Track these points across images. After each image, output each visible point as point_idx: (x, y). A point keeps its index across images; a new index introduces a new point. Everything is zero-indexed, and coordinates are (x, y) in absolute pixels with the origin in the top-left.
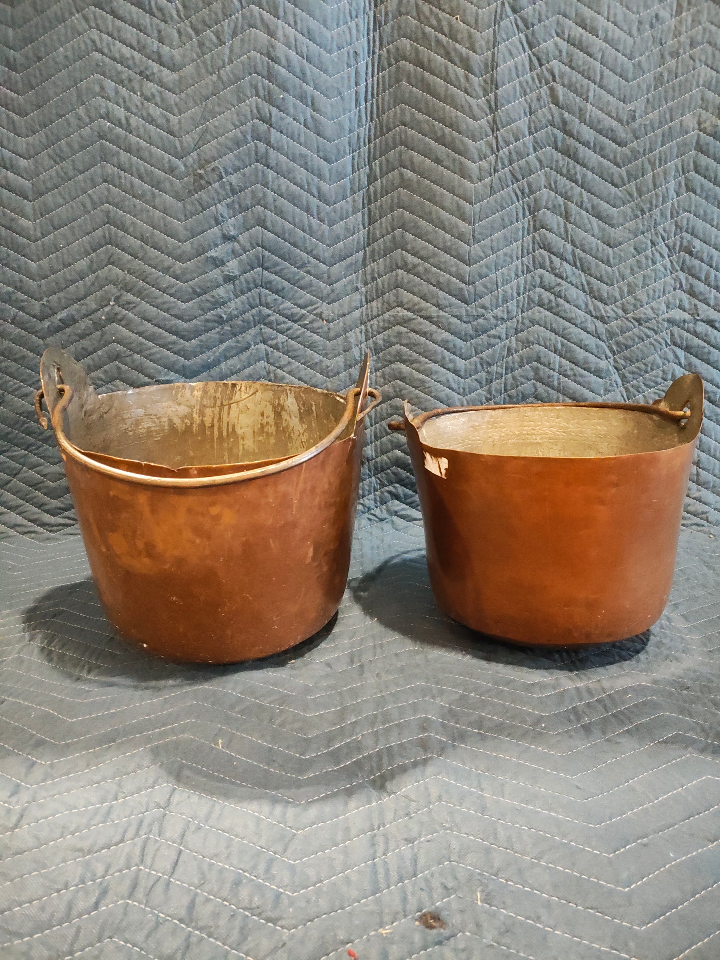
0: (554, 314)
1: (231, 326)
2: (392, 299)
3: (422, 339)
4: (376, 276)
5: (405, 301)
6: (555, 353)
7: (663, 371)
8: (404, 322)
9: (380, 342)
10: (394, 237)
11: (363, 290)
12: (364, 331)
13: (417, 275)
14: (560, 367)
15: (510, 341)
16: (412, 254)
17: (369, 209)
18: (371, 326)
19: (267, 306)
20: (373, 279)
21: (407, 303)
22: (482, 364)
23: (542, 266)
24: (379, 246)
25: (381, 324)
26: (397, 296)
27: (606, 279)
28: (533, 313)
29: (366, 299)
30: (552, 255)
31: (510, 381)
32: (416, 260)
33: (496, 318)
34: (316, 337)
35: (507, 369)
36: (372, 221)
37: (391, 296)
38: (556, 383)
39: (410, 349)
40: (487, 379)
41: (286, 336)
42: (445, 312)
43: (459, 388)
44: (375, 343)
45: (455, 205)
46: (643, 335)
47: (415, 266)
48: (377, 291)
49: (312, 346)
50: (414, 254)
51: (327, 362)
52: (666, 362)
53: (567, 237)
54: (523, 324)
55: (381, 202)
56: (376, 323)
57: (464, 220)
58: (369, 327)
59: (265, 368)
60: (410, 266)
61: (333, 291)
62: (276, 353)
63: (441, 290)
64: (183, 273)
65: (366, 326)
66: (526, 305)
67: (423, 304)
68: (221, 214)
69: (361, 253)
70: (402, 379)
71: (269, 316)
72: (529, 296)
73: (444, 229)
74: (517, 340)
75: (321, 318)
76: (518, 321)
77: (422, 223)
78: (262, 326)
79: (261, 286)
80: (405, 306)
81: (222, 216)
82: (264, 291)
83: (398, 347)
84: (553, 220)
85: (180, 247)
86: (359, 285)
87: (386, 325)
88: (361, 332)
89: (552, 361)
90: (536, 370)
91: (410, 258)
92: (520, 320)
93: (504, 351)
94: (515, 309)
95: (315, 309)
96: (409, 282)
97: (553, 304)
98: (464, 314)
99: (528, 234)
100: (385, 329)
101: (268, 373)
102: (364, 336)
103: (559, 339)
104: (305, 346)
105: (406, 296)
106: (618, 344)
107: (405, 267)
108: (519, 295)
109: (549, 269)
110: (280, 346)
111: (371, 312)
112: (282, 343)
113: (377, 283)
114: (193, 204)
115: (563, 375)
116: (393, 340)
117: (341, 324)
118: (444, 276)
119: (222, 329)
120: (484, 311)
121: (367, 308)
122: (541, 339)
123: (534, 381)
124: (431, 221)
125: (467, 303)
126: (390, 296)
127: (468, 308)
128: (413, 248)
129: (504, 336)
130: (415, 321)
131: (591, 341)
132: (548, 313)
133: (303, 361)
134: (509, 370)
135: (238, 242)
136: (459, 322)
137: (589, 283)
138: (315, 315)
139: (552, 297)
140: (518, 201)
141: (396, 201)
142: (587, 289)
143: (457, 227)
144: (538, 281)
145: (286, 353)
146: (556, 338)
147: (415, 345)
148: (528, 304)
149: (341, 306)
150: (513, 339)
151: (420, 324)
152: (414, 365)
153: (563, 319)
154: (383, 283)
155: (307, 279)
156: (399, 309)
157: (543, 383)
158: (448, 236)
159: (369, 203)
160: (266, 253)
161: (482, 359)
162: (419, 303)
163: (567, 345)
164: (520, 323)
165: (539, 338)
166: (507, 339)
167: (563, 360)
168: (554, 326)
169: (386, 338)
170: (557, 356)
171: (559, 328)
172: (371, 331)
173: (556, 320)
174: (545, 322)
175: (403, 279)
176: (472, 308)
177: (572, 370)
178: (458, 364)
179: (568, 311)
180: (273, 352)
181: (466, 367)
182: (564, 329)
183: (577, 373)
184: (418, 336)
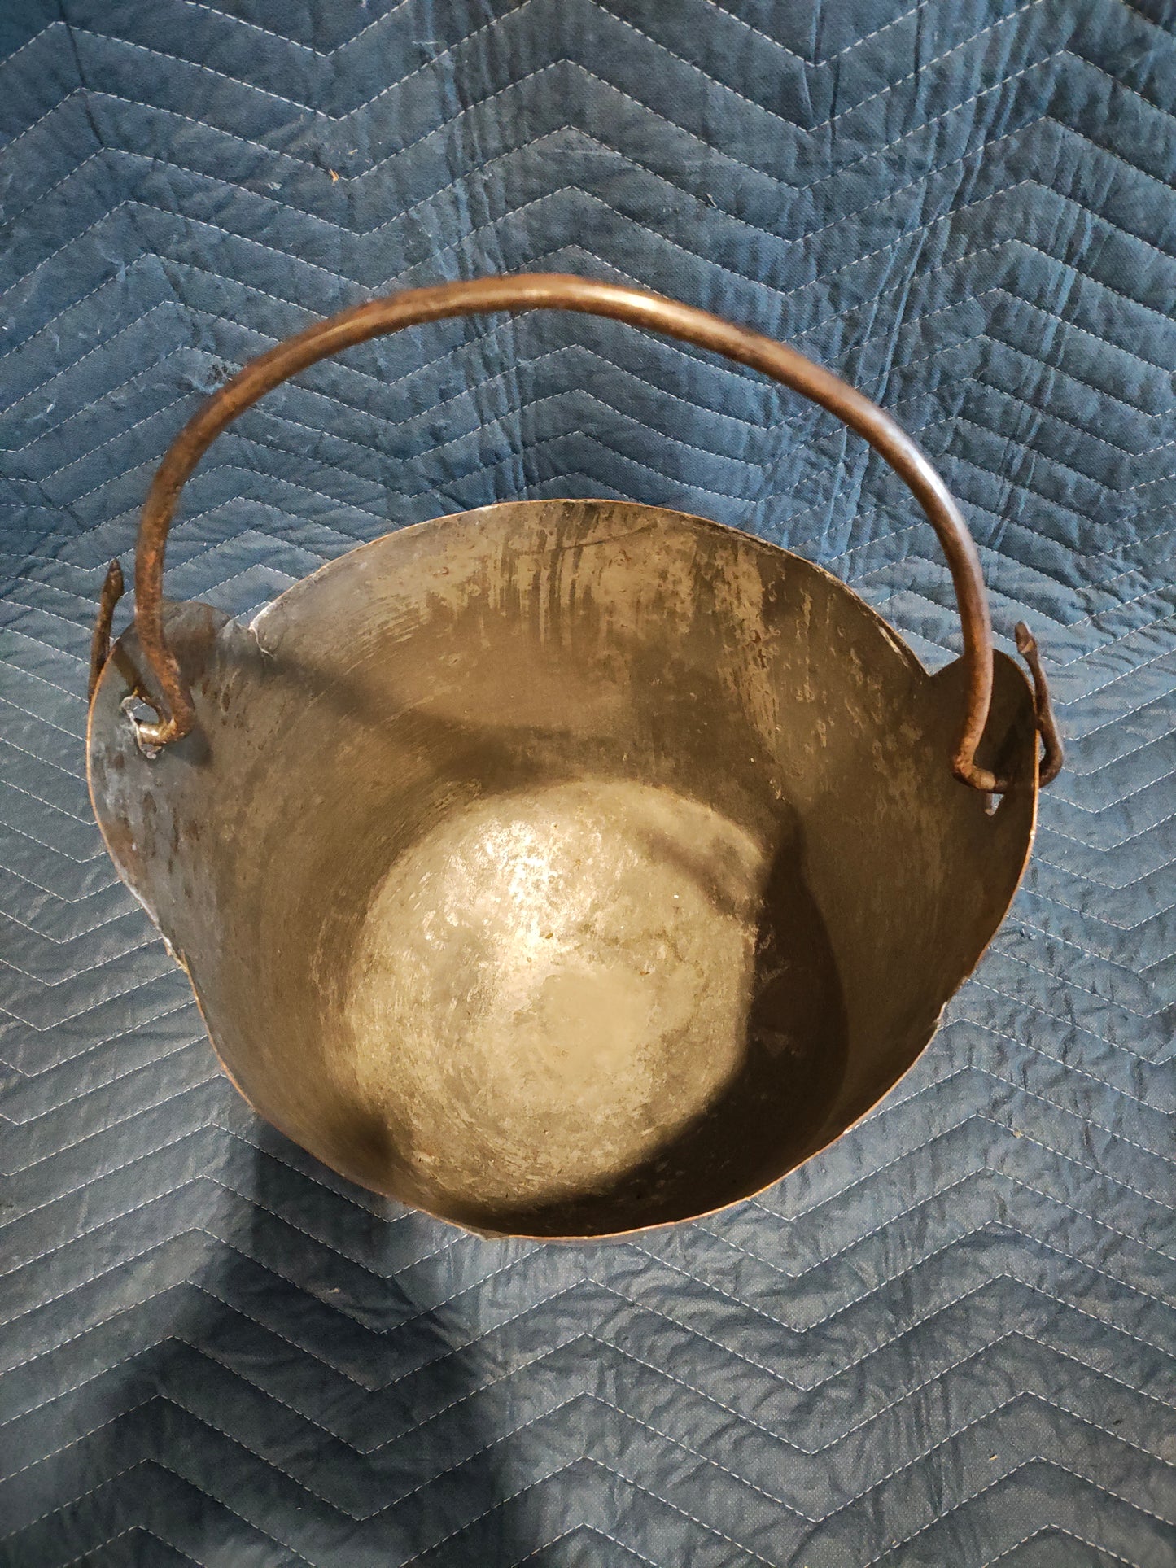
0: (1097, 142)
2: (549, 95)
3: (653, 237)
5: (592, 106)
6: (1067, 261)
8: (593, 178)
9: (520, 237)
11: (446, 57)
12: (464, 197)
14: (1073, 299)
15: (934, 231)
18: (486, 185)
19: (128, 144)
20: (476, 18)
22: (834, 302)
25: (518, 180)
26: (562, 85)
28: (1026, 143)
29: (460, 90)
31: (914, 340)
33: (897, 164)
34: (316, 223)
35: (909, 309)
37: (544, 86)
38: (1047, 345)
39: (614, 264)
41: (221, 225)
42: (730, 154)
44: (503, 239)
48: (494, 64)
49: (309, 248)
54: (984, 176)
56: (499, 171)
58: (479, 186)
59: (180, 318)
61: (340, 70)
62: (202, 275)
63: (716, 77)
65: (469, 184)
66: (1006, 115)
70: (593, 344)
71: (143, 171)
72: (1024, 83)
74: (957, 226)
75: (320, 164)
76: (969, 171)
78: (132, 205)
80: (593, 128)
82: (101, 99)
86: (429, 41)
87: (534, 183)
88: (455, 201)
89: (1052, 287)
90: (998, 314)
92: (978, 165)
93: (910, 259)
94: (967, 130)
95: (293, 137)
96: (604, 38)
97: (1103, 110)
98: (792, 155)
100: (532, 196)
101: (196, 330)
102: (465, 214)
103: (1092, 219)
104: (286, 250)
105: (595, 91)
108: (988, 79)
110: (208, 257)
111: (482, 138)
112: (213, 248)
113: (491, 30)
115: (1077, 322)
116: (558, 232)
117: (388, 180)
118: (729, 27)
120: (859, 147)
121: (465, 123)
122: (1033, 225)
123: (987, 339)
125: (803, 120)
126: (539, 85)
127: (808, 139)
129: (915, 215)
130: (628, 180)
132: (1079, 140)
133: (292, 291)
134: (917, 312)
136: (772, 183)
138: (295, 155)
139: (1105, 87)
144: (1068, 25)
145: (235, 273)
146: (1081, 219)
147: (627, 254)
148: (1018, 112)
149: (379, 119)
150: (942, 220)
151: (643, 188)
153: (1123, 157)
154: (511, 30)
155: (239, 39)
156: (573, 134)
157: (1009, 344)
161: (836, 286)
162: (637, 122)
163: (1111, 237)
164: (975, 175)
165: (1027, 221)
166: (923, 223)
167: (1087, 281)
168: (1087, 181)
169: (535, 224)
170: (1072, 271)
171: (1099, 186)
172: (486, 199)
173: (1098, 162)
174: (1060, 171)
175: (580, 29)
176: (820, 137)
177: (1105, 306)
178: (762, 307)
179: (1146, 132)
180: (189, 275)
181: (785, 311)
182: (1116, 191)
183: (1118, 314)
184: (638, 226)
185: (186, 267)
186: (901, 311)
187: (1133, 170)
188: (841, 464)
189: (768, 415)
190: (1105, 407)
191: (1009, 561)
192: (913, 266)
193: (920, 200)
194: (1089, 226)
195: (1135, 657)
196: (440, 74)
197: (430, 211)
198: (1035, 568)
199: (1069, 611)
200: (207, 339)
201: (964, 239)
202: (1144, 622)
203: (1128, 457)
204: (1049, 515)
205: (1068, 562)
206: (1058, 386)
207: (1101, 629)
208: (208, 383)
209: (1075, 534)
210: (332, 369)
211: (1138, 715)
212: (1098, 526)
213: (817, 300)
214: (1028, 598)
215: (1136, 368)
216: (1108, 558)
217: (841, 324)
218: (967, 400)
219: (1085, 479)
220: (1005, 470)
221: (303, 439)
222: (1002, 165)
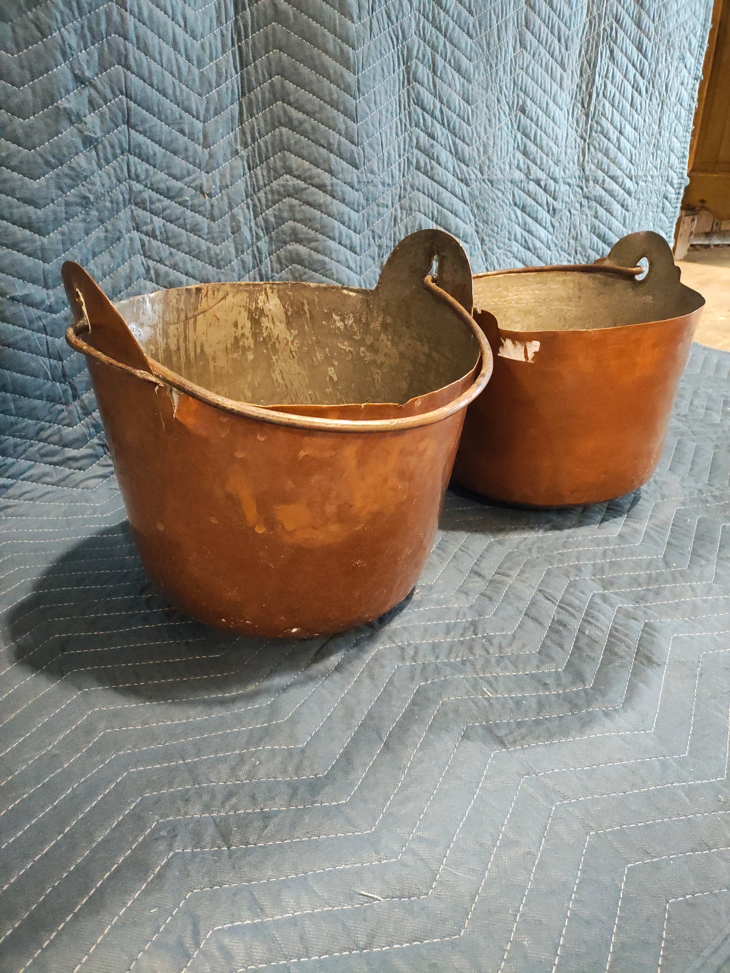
0: (430, 178)
1: (98, 210)
2: (279, 164)
3: (318, 213)
4: (257, 135)
5: (294, 166)
6: (433, 220)
7: (509, 232)
8: (295, 193)
9: (272, 219)
10: (272, 85)
11: (244, 153)
12: (251, 205)
13: (304, 133)
15: (396, 210)
16: (296, 108)
17: (240, 47)
18: (259, 200)
19: (137, 179)
20: (254, 140)
21: (297, 170)
22: (374, 238)
23: (417, 125)
24: (256, 95)
25: (270, 197)
26: (284, 159)
27: (467, 140)
28: (413, 179)
29: (249, 164)
30: (425, 113)
32: (301, 116)
33: (383, 183)
34: (199, 218)
36: (244, 64)
37: (278, 161)
39: (306, 225)
40: (379, 254)
41: (163, 218)
42: (338, 179)
44: (266, 221)
45: (338, 50)
46: (495, 197)
47: (301, 123)
48: (260, 155)
49: (195, 229)
50: (299, 108)
51: (215, 249)
52: (510, 222)
53: (436, 92)
54: (405, 189)
55: (253, 38)
56: (263, 195)
57: (348, 68)
58: (256, 201)
59: (143, 264)
60: (296, 123)
61: (210, 156)
62: (154, 243)
63: (331, 152)
64: (27, 135)
65: (252, 200)
66: (406, 169)
67: (316, 171)
68: (69, 44)
69: (236, 106)
70: (301, 262)
71: (140, 192)
72: (408, 158)
73: (329, 78)
74: (402, 208)
75: (202, 193)
76: (401, 187)
77: (304, 70)
78: (133, 207)
79: (129, 151)
80: (295, 173)
81: (70, 48)
82: (133, 159)
83: (291, 223)
84: (423, 72)
85: (15, 93)
86: (239, 147)
87: (276, 197)
88: (248, 208)
91: (296, 114)
92: (403, 185)
94: (398, 173)
95: (193, 180)
96: (296, 143)
97: (429, 167)
98: (355, 180)
99: (403, 87)
100: (274, 202)
101: (148, 270)
102: (252, 212)
103: (435, 205)
104: (186, 230)
105: (294, 161)
106: (478, 207)
107: (290, 124)
108: (400, 157)
109: (423, 128)
110: (158, 232)
111: (256, 181)
112: (160, 228)
113: (259, 144)
114: (26, 27)
116: (286, 215)
117: (225, 199)
118: (333, 135)
119: (88, 214)
120: (372, 176)
121: (251, 177)
122: (421, 206)
124: (313, 67)
125: (357, 168)
126: (275, 160)
127: (359, 173)
128: (297, 101)
129: (390, 204)
130: (307, 191)
131: (459, 205)
132: (425, 177)
133: (187, 249)
135: (95, 87)
136: (351, 190)
137: (454, 144)
138: (194, 188)
139: (427, 160)
140: (394, 48)
141: (271, 39)
142: (453, 151)
143: (342, 75)
144: (415, 141)
145: (166, 241)
146: (432, 204)
147: (310, 220)
148: (409, 168)
149: (222, 176)
150: (397, 206)
151: (313, 194)
152: (313, 244)
153: (437, 183)
154: (266, 142)
156: (288, 177)
158: (334, 87)
159: (239, 40)
160: (133, 105)
161: (373, 232)
162: (310, 169)
164: (403, 190)
165: (419, 205)
166: (392, 207)
168: (431, 192)
169: (277, 213)
170: (434, 224)
171: (434, 193)
172: (259, 206)
173: (432, 185)
174: (424, 187)
175: (288, 139)
176: (362, 173)
178: (354, 239)
179: (440, 174)
180: (149, 241)
181: (361, 242)
182: (439, 194)
184: (312, 209)
185: (148, 238)
187: (440, 187)
192: (393, 223)
193: (391, 198)
196: (242, 157)
197: (240, 211)
201: (404, 212)
213: (369, 238)
217: (377, 249)
222: (409, 186)
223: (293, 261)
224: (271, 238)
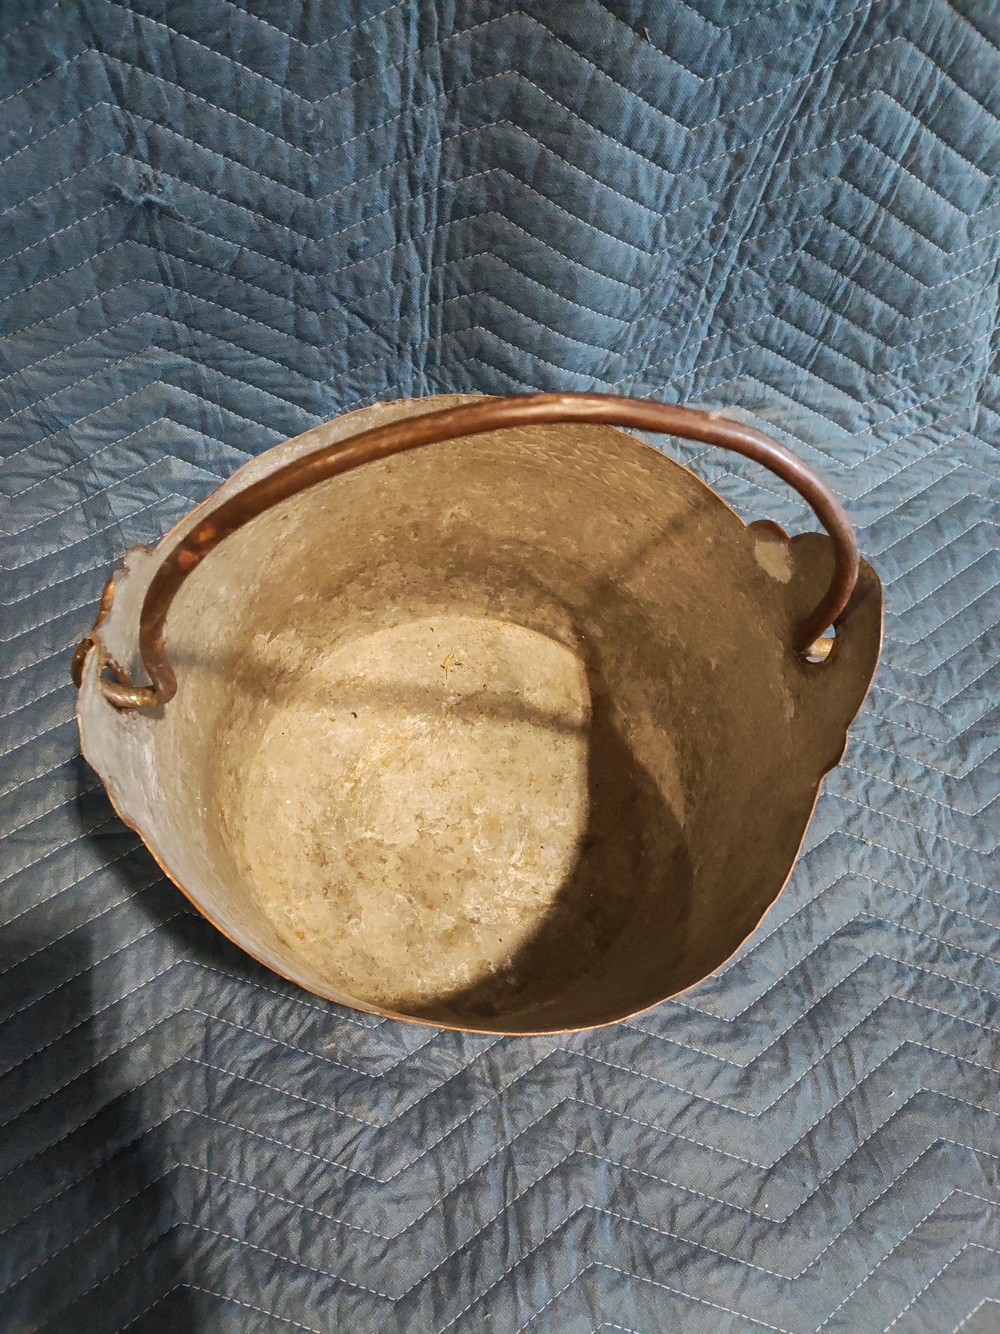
0: (957, 9)
3: (588, 67)
6: (915, 114)
12: (415, 14)
14: (912, 147)
15: (818, 78)
22: (728, 139)
31: (783, 178)
34: (267, 29)
35: (784, 151)
38: (884, 188)
39: (549, 91)
40: (729, 173)
41: (170, 24)
43: (657, 198)
44: (448, 58)
49: (256, 56)
51: (305, 109)
54: (869, 30)
59: (116, 122)
62: (145, 78)
70: (515, 167)
74: (837, 75)
76: (857, 24)
83: (511, 77)
87: (485, 6)
89: (898, 137)
90: (853, 159)
92: (865, 19)
93: (795, 104)
100: (480, 18)
102: (414, 33)
103: (941, 76)
104: (233, 57)
110: (154, 57)
112: (160, 48)
115: (911, 168)
116: (502, 53)
123: (840, 181)
129: (807, 62)
133: (232, 102)
134: (790, 153)
136: (700, 22)
146: (933, 76)
147: (562, 82)
150: (828, 68)
152: (555, 137)
153: (974, 24)
157: (856, 186)
161: (732, 125)
163: (952, 93)
164: (861, 28)
165: (893, 74)
166: (812, 70)
167: (925, 131)
168: (944, 43)
169: (480, 47)
170: (916, 122)
171: (952, 47)
172: (436, 19)
173: (955, 26)
177: (935, 156)
178: (669, 140)
180: (132, 75)
181: (687, 146)
182: (964, 53)
183: (942, 164)
184: (576, 55)
185: (128, 66)
186: (778, 152)
187: (978, 35)
188: (703, 290)
189: (655, 243)
190: (916, 245)
191: (816, 379)
192: (796, 110)
193: (814, 49)
194: (938, 82)
195: (902, 459)
197: (383, 28)
198: (835, 385)
199: (856, 421)
200: (141, 145)
201: (842, 87)
202: (910, 430)
203: (924, 288)
204: (855, 340)
205: (860, 378)
206: (886, 224)
207: (879, 437)
208: (137, 193)
209: (870, 355)
210: (262, 184)
211: (907, 505)
212: (889, 348)
213: (715, 136)
214: (826, 411)
215: (945, 211)
216: (892, 377)
217: (728, 161)
218: (813, 235)
219: (887, 307)
220: (828, 300)
221: (223, 254)
222: (884, 20)
223: (495, 162)
224: (454, 103)
